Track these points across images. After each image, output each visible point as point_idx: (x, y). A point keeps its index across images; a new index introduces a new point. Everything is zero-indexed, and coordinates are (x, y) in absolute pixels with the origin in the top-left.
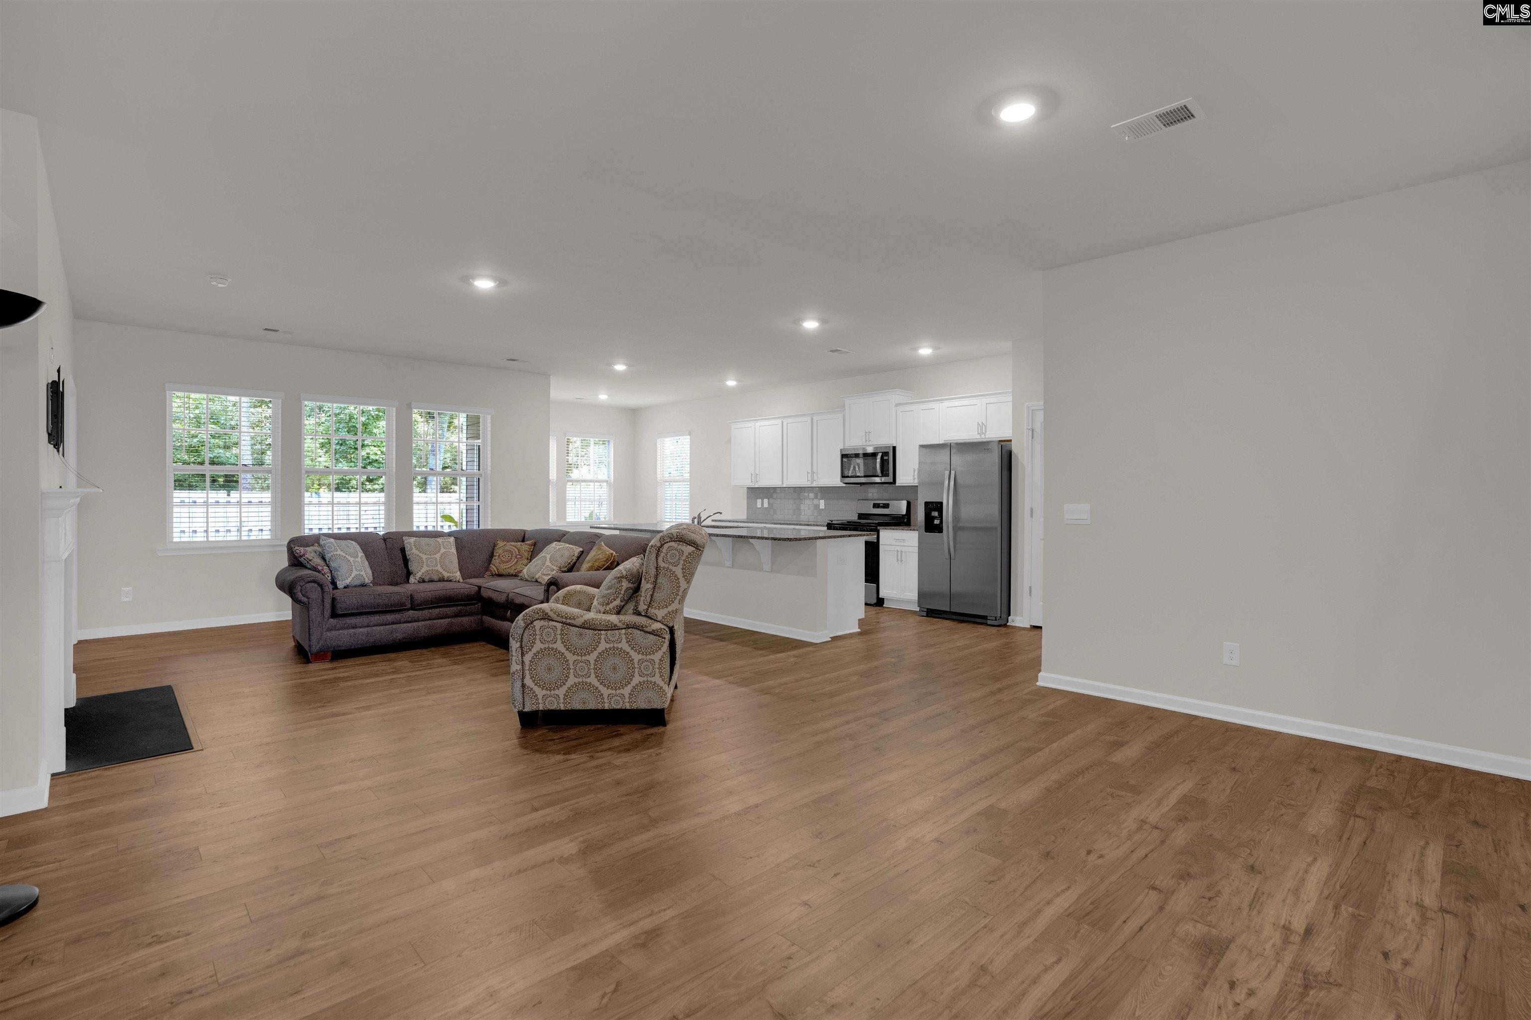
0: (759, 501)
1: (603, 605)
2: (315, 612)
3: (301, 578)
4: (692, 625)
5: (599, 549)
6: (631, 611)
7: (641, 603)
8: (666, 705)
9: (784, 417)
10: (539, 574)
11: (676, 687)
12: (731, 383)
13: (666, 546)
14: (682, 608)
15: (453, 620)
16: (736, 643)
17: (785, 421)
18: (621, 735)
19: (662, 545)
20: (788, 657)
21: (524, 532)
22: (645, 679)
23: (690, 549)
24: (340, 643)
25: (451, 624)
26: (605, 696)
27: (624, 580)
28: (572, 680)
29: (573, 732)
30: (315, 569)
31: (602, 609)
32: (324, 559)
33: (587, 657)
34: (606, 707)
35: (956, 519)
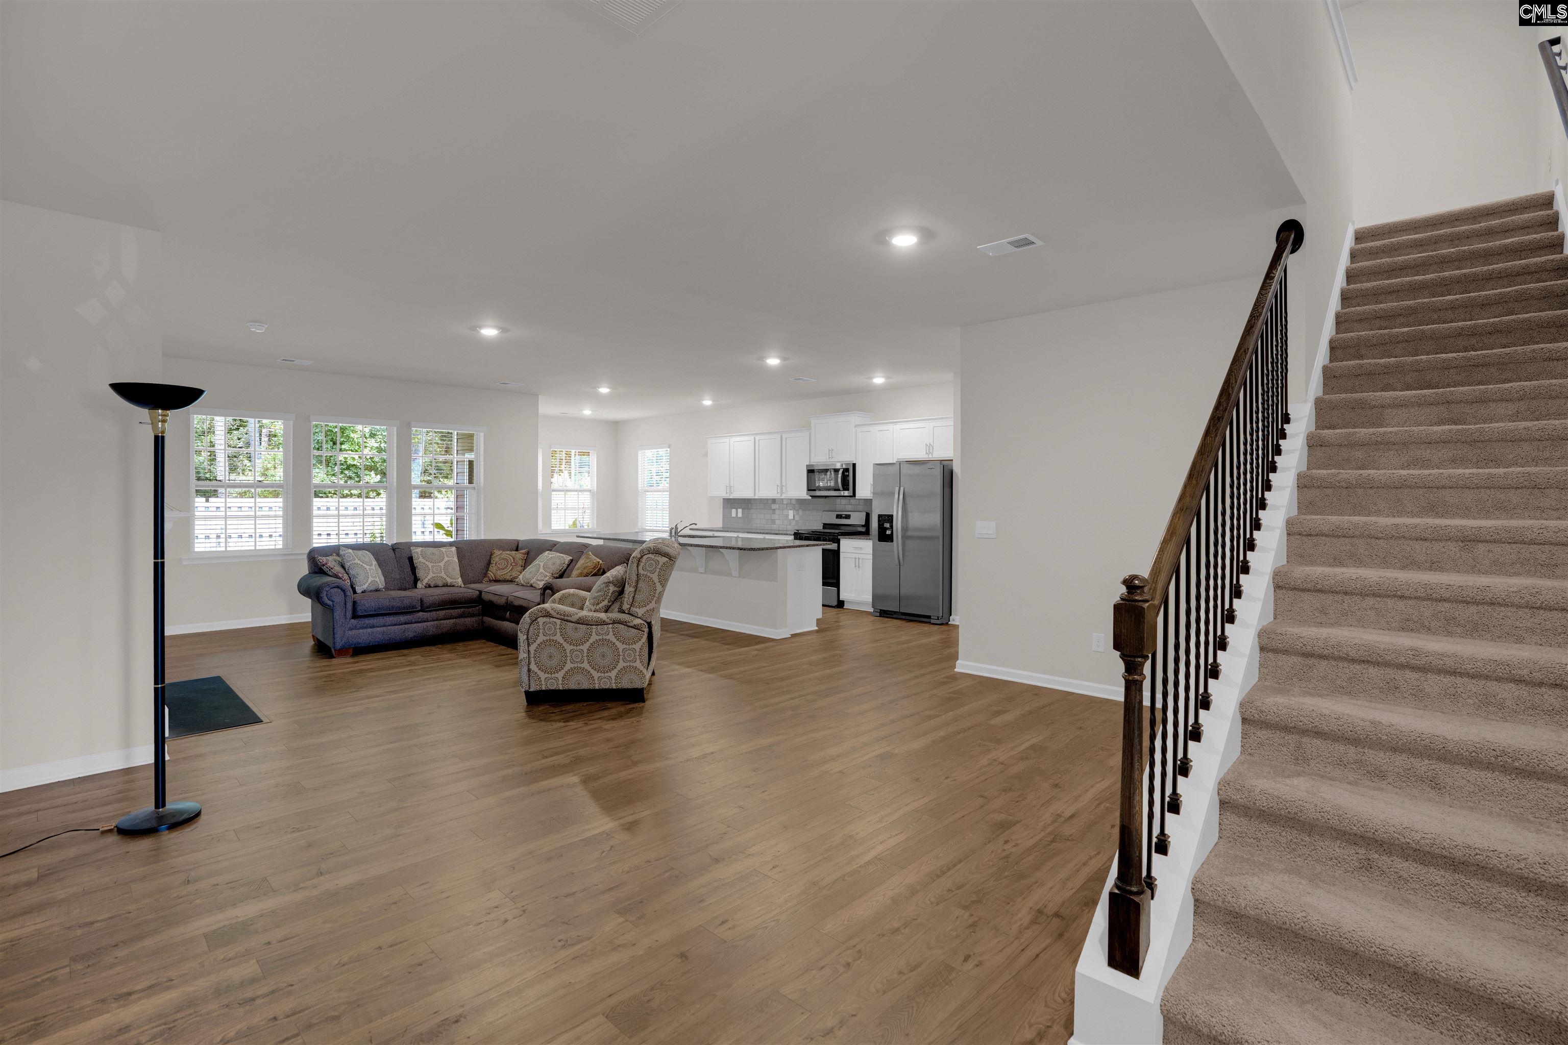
0: (734, 511)
1: (594, 605)
2: (338, 614)
3: (327, 584)
4: (667, 624)
5: (588, 558)
6: (616, 610)
7: (625, 603)
8: (645, 685)
9: (757, 434)
10: (534, 580)
11: (653, 674)
12: (707, 402)
13: (645, 557)
14: (658, 608)
15: (457, 620)
16: (707, 640)
17: (757, 438)
18: (609, 708)
19: (642, 557)
20: (752, 650)
21: (518, 541)
22: (628, 664)
23: (665, 559)
24: (359, 641)
25: (455, 624)
26: (596, 678)
27: (611, 585)
28: (569, 666)
29: (569, 707)
30: (336, 576)
31: (593, 608)
32: (343, 567)
33: (581, 647)
34: (597, 688)
35: (905, 529)
